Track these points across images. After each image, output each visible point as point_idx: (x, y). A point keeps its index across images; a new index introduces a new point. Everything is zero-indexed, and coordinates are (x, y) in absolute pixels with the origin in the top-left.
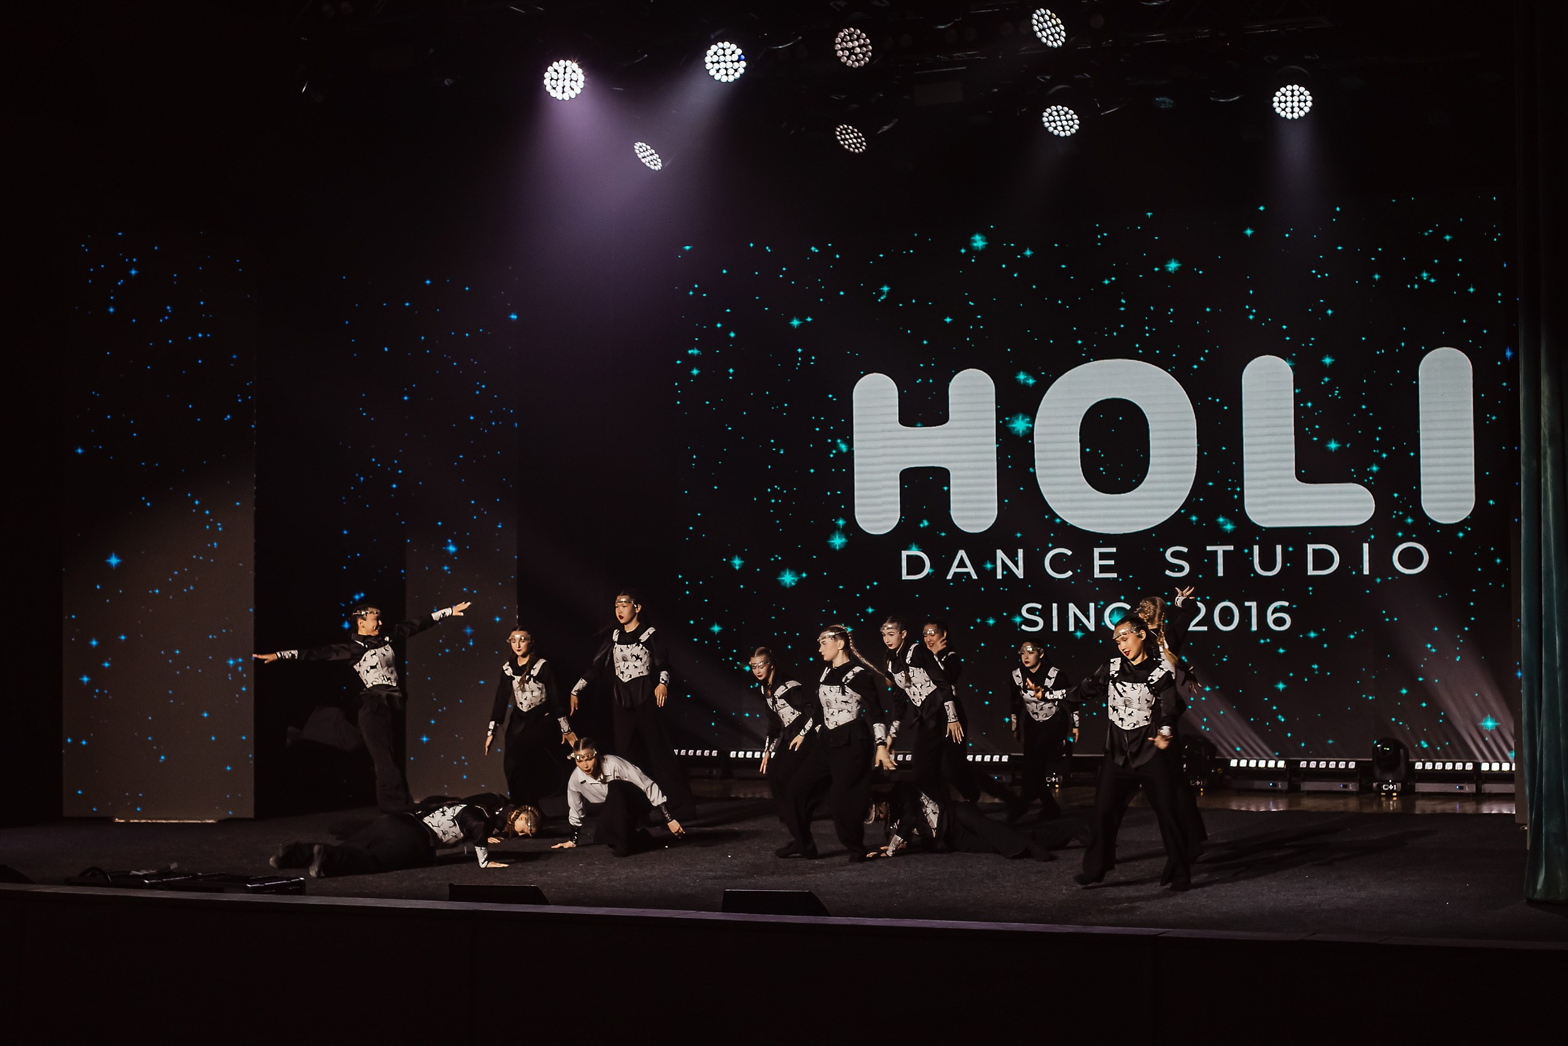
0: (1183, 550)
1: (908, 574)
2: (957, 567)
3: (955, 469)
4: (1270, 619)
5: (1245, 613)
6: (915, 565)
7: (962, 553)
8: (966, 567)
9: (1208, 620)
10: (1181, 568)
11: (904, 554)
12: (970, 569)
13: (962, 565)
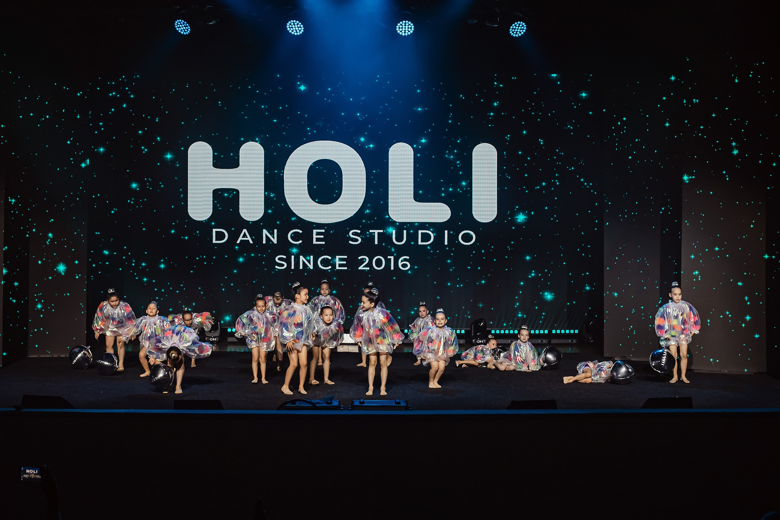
0: (358, 232)
1: (216, 240)
2: (243, 237)
3: (242, 189)
4: (400, 264)
5: (388, 261)
6: (220, 236)
7: (245, 231)
8: (247, 237)
9: (370, 265)
10: (357, 240)
11: (214, 230)
12: (249, 238)
13: (245, 236)
